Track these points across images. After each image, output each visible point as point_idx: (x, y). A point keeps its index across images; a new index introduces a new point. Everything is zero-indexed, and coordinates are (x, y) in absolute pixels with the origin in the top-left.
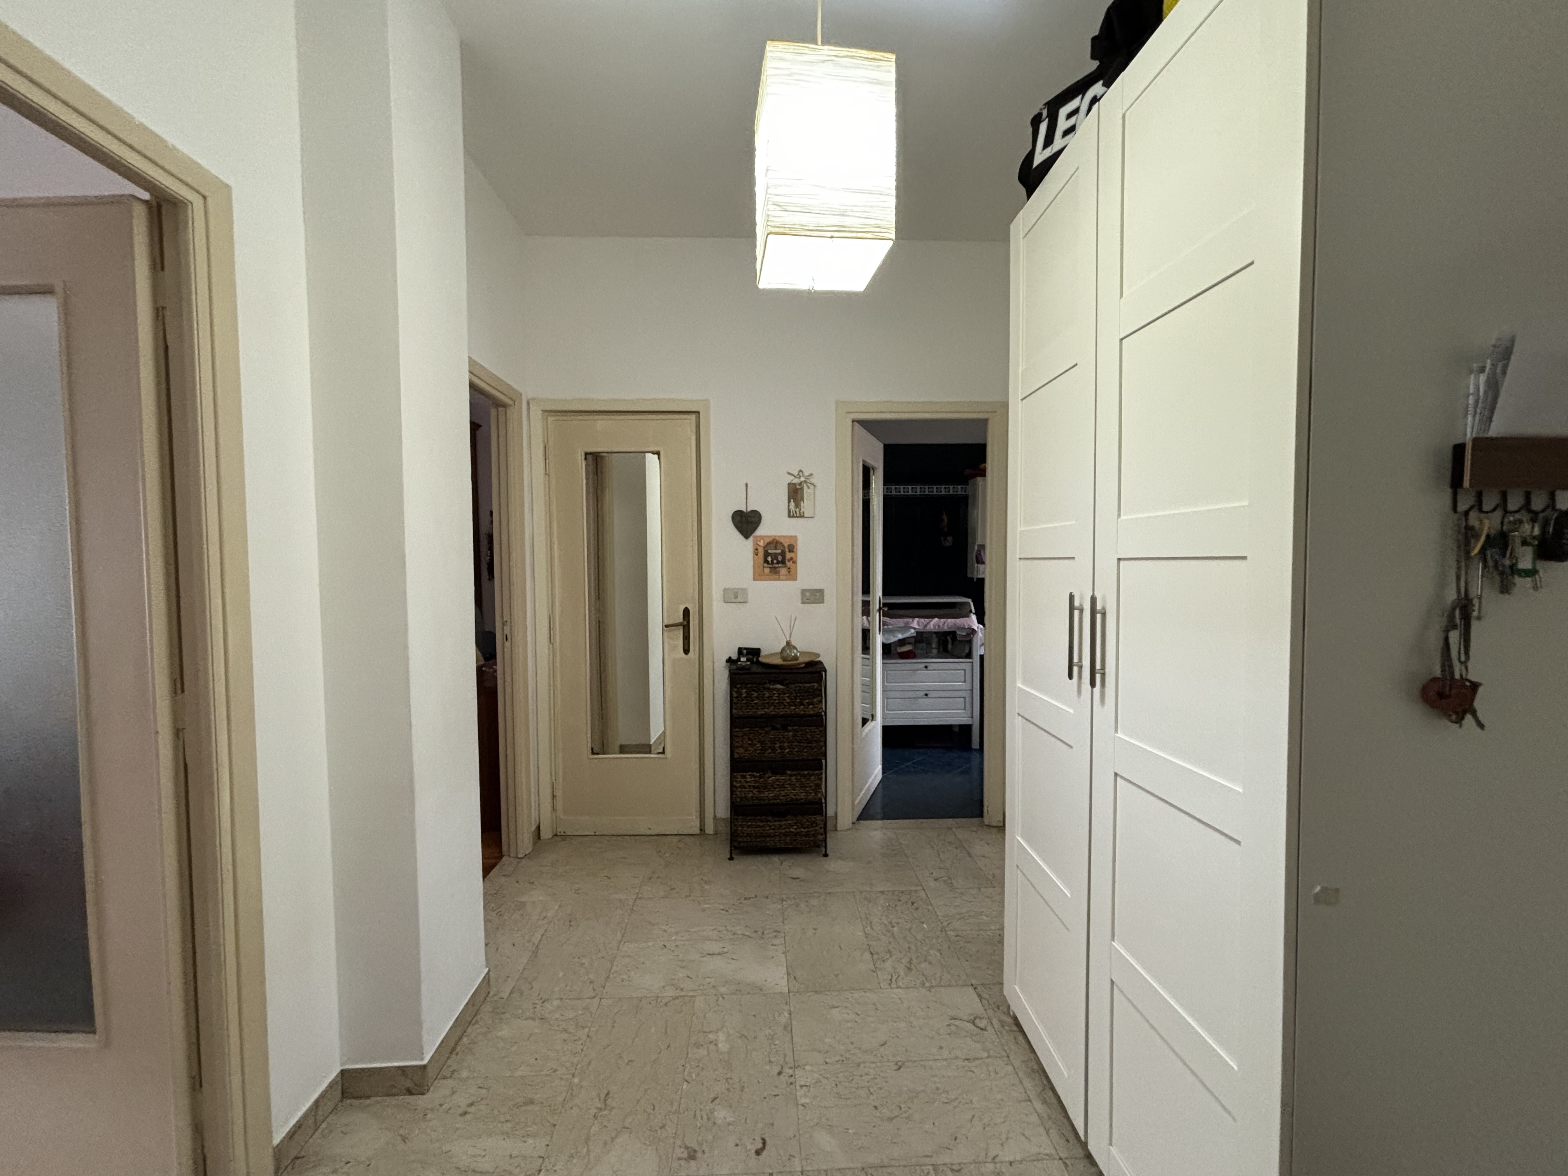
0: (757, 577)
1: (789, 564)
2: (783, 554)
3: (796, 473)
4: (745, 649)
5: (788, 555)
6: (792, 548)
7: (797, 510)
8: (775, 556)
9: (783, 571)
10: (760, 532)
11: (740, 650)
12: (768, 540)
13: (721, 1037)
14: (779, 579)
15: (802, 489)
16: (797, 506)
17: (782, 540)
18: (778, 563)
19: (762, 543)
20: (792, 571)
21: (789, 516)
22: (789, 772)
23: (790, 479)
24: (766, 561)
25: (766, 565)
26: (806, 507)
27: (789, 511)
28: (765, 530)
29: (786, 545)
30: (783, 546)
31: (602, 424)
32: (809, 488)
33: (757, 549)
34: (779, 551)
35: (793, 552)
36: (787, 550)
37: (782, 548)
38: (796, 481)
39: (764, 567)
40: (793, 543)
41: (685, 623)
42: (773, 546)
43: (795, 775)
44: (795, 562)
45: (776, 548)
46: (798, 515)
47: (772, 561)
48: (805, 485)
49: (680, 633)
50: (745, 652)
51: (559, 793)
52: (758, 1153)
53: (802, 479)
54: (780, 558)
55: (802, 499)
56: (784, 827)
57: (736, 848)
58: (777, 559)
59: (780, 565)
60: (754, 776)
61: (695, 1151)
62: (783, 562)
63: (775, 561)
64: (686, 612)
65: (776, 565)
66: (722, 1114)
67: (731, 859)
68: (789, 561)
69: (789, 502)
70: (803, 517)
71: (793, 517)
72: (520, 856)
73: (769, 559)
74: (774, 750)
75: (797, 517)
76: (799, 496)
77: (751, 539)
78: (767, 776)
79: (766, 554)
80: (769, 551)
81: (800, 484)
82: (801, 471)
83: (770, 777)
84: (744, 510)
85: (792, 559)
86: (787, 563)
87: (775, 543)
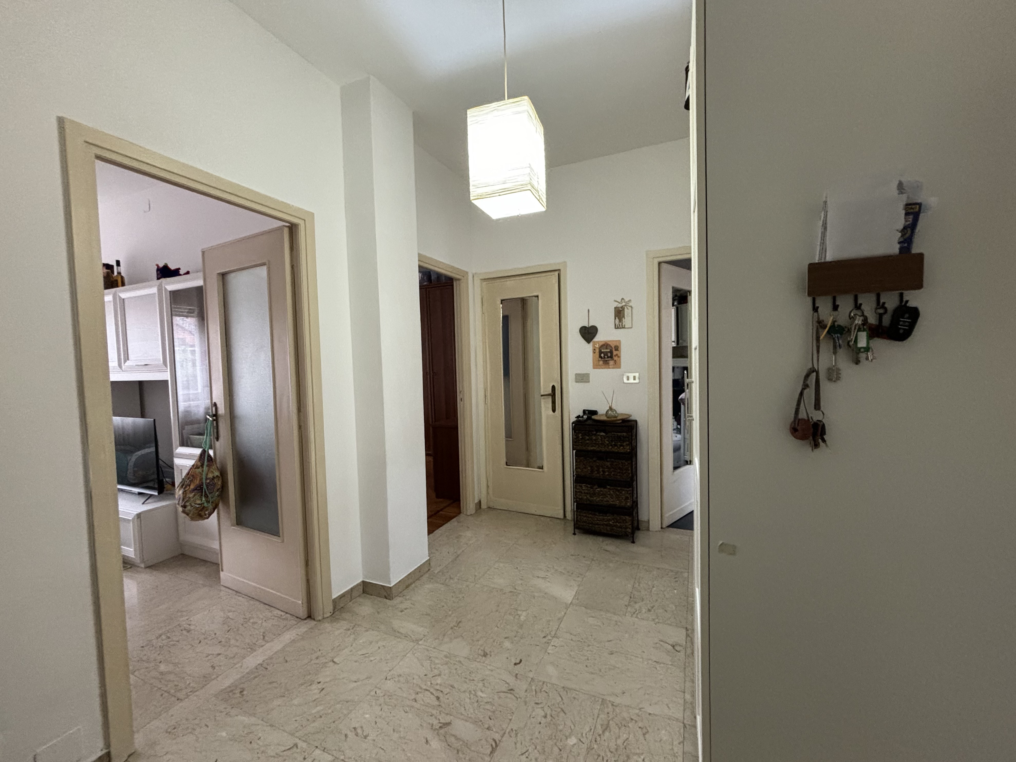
0: (595, 366)
1: (615, 358)
2: (611, 352)
3: (619, 301)
4: (587, 410)
5: (615, 353)
6: (617, 348)
7: (621, 324)
8: (605, 353)
9: (611, 363)
10: (596, 339)
11: (584, 411)
12: (601, 344)
13: (524, 614)
14: (609, 368)
15: (624, 310)
16: (620, 321)
17: (610, 343)
18: (608, 357)
19: (597, 346)
20: (618, 361)
21: (615, 328)
22: (609, 487)
23: (616, 304)
24: (600, 357)
25: (600, 359)
26: (627, 321)
27: (615, 325)
28: (600, 338)
29: (613, 347)
30: (611, 347)
31: (509, 283)
32: (628, 309)
33: (595, 350)
34: (609, 350)
35: (618, 350)
36: (614, 350)
37: (610, 348)
38: (620, 305)
39: (599, 360)
40: (618, 345)
41: (552, 394)
42: (605, 347)
43: (613, 489)
44: (619, 357)
45: (607, 349)
46: (621, 326)
47: (604, 357)
48: (625, 308)
49: (550, 400)
50: (587, 412)
51: (490, 484)
52: (515, 664)
53: (624, 304)
54: (609, 355)
55: (624, 317)
56: (606, 520)
57: (578, 528)
58: (607, 355)
59: (609, 359)
60: (587, 487)
61: (487, 654)
62: (611, 357)
63: (606, 357)
64: (553, 387)
65: (607, 359)
66: (507, 644)
67: (574, 534)
68: (615, 356)
69: (615, 319)
70: (624, 328)
71: (618, 328)
72: (468, 514)
73: (602, 355)
74: (599, 473)
75: (620, 328)
76: (622, 314)
77: (591, 343)
78: (595, 487)
79: (601, 352)
80: (603, 351)
81: (622, 307)
82: (623, 299)
83: (596, 489)
84: (587, 326)
85: (617, 355)
86: (614, 357)
87: (606, 345)
